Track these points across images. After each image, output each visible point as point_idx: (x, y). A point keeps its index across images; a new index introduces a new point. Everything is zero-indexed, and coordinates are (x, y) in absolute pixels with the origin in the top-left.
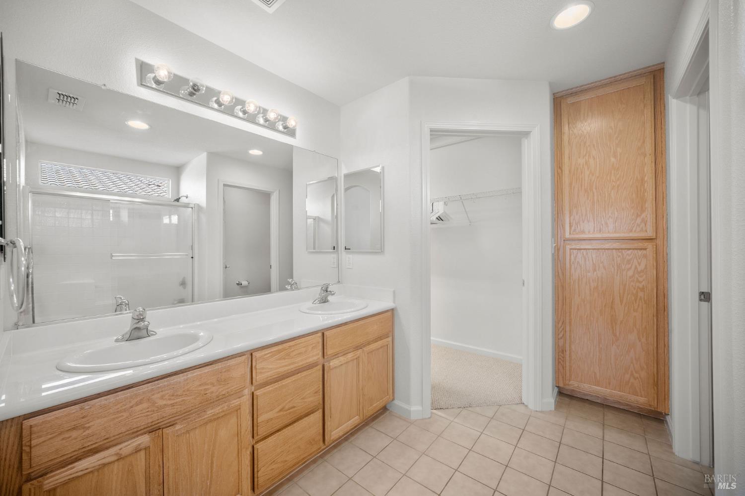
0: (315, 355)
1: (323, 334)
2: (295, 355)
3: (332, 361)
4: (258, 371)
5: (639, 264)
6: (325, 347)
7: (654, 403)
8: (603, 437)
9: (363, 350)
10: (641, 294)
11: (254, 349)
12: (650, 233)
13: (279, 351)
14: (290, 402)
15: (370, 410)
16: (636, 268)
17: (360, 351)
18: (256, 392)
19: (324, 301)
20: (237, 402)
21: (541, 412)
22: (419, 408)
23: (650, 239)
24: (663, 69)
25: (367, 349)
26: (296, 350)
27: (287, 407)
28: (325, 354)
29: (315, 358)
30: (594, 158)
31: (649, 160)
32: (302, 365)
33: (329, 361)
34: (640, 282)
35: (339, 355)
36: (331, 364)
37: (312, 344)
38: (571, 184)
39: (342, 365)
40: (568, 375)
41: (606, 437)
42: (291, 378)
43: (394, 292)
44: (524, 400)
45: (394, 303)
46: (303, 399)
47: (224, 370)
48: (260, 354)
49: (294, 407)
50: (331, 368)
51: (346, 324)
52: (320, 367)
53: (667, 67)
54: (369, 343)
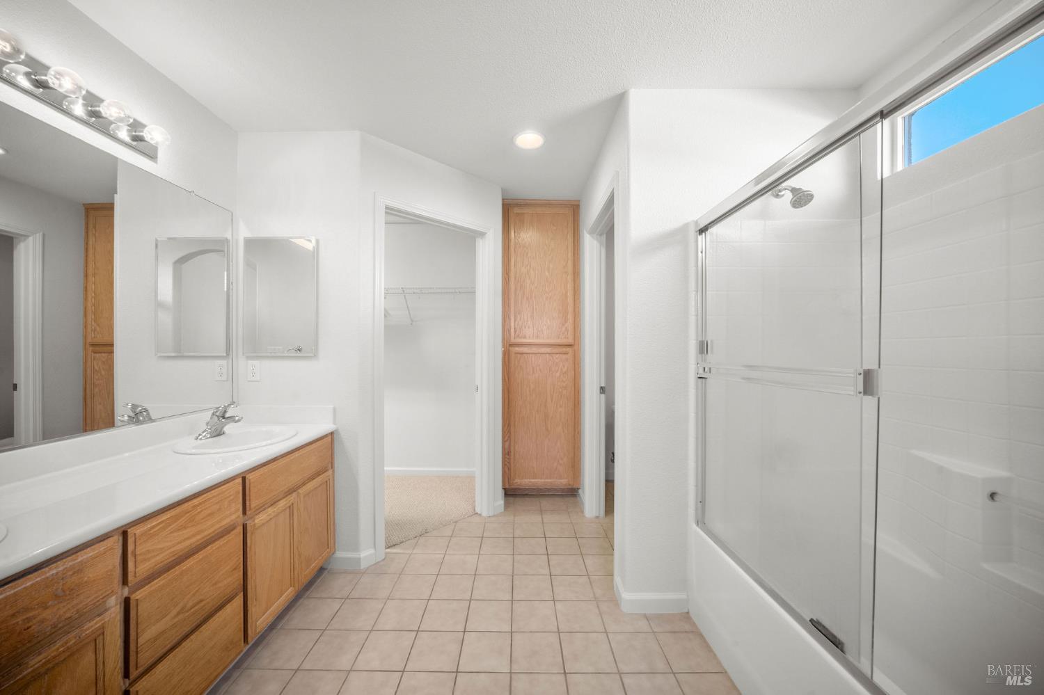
0: (233, 514)
1: (244, 479)
2: (203, 519)
3: (257, 517)
4: (139, 558)
5: (564, 367)
6: (247, 498)
7: (572, 483)
8: (543, 521)
9: (298, 493)
10: (564, 392)
11: (128, 524)
12: (571, 341)
13: (177, 518)
14: (194, 595)
15: (308, 573)
16: (562, 369)
17: (294, 495)
18: (134, 595)
19: (219, 433)
20: (96, 624)
21: (494, 516)
22: (372, 551)
23: (570, 346)
24: (579, 205)
25: (302, 491)
26: (205, 509)
27: (190, 604)
28: (248, 509)
29: (233, 517)
30: (533, 270)
31: (570, 278)
32: (213, 532)
33: (252, 518)
34: (564, 382)
35: (266, 506)
36: (256, 521)
37: (228, 497)
38: (516, 290)
39: (271, 519)
40: (512, 475)
41: (545, 520)
42: (196, 556)
43: (334, 409)
44: (478, 510)
45: (334, 423)
46: (215, 584)
47: (71, 573)
48: (142, 529)
49: (201, 601)
50: (257, 526)
51: (275, 460)
52: (240, 529)
53: (582, 205)
54: (304, 484)
